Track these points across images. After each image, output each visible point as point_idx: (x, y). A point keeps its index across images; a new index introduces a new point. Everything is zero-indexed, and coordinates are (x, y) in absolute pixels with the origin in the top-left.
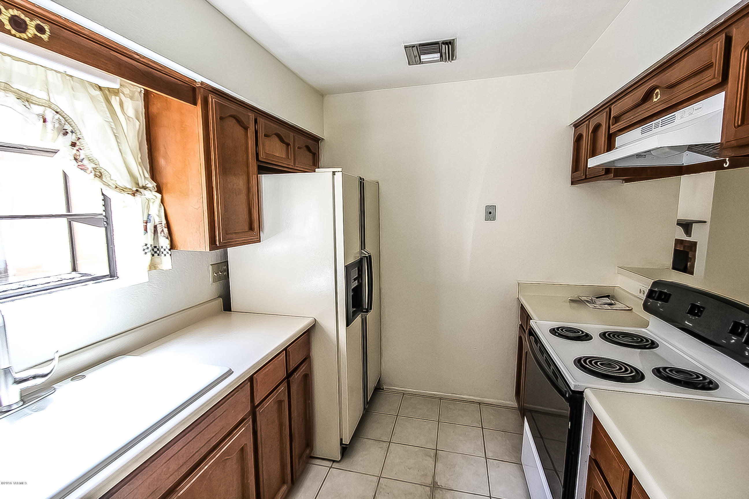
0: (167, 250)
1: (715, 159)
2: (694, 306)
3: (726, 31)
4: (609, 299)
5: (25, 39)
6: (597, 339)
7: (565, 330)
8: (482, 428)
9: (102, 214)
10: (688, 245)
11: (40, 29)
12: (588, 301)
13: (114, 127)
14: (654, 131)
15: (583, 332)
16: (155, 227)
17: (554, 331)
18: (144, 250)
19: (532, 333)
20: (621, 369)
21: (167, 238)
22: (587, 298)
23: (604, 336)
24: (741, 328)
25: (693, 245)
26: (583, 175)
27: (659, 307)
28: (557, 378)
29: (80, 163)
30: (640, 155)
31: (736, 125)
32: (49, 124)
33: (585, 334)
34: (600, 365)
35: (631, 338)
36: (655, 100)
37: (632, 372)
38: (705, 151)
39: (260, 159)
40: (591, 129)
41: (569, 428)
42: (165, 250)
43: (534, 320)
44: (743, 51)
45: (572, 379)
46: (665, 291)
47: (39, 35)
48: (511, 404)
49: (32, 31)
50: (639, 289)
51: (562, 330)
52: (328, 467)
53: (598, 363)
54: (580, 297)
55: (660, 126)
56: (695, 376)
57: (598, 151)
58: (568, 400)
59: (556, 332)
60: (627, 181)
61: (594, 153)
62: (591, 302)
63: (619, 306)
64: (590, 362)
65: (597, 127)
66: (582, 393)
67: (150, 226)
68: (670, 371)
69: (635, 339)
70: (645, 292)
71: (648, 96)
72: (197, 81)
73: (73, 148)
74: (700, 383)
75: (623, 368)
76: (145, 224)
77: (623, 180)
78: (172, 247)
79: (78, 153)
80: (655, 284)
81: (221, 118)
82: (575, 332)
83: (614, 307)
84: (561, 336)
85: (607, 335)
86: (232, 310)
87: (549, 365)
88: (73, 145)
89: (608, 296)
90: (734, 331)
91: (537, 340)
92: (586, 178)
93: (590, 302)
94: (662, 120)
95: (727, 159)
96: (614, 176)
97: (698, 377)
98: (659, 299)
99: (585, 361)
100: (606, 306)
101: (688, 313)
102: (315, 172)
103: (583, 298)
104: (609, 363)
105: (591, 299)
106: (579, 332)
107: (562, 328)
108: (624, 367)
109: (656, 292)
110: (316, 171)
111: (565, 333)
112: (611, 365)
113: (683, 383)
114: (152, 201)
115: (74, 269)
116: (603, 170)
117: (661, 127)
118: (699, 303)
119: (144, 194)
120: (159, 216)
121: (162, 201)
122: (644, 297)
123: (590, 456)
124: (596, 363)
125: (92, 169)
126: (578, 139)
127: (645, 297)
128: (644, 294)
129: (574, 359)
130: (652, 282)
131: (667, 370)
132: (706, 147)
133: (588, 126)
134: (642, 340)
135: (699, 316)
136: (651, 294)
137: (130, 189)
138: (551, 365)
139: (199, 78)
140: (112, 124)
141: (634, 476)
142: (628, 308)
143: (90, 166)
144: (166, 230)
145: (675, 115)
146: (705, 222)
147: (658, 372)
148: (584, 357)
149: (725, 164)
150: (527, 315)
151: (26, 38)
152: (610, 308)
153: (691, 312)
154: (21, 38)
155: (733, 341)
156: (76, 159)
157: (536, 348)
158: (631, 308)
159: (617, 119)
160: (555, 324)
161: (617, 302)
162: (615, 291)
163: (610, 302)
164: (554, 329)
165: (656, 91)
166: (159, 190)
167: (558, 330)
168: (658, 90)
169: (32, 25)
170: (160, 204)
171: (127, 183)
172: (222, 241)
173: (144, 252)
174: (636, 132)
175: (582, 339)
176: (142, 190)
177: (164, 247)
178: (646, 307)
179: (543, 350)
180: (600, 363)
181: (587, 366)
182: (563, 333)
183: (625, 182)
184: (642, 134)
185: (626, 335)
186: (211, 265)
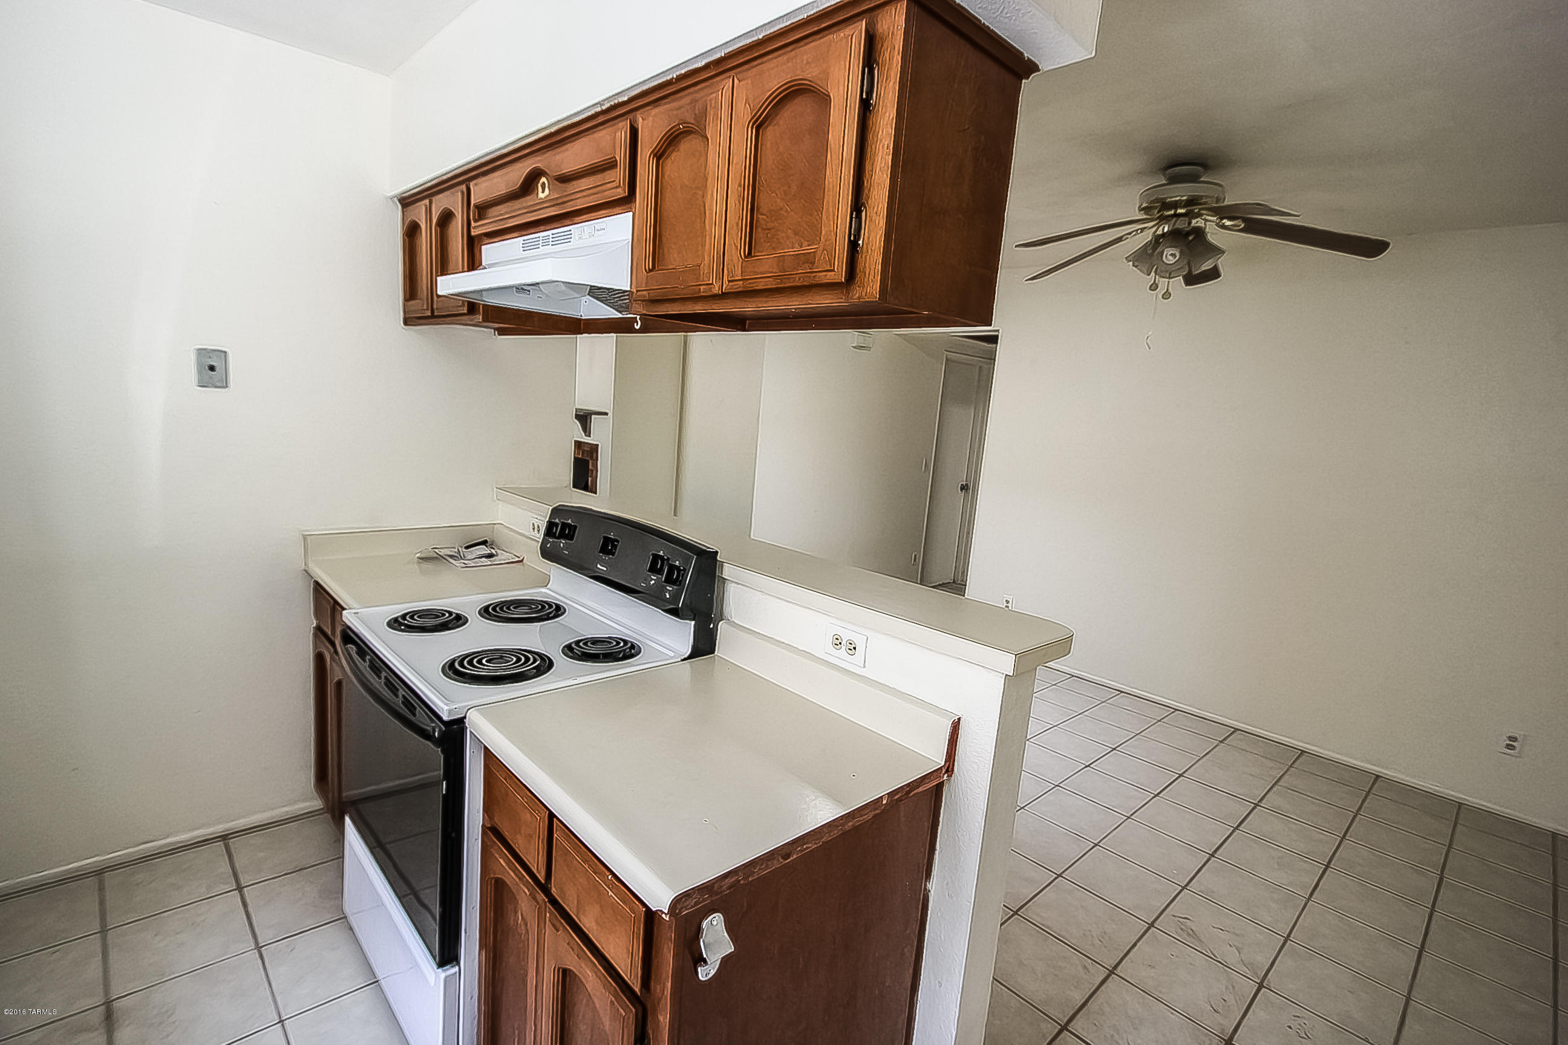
1: (620, 316)
2: (607, 540)
3: (631, 116)
4: (487, 546)
6: (476, 622)
7: (419, 617)
8: (240, 888)
10: (588, 449)
12: (451, 556)
14: (543, 250)
15: (450, 613)
17: (396, 624)
19: (350, 637)
20: (519, 660)
22: (451, 551)
23: (487, 612)
24: (660, 561)
25: (594, 448)
26: (428, 309)
27: (563, 549)
28: (412, 708)
30: (522, 289)
31: (647, 268)
33: (454, 615)
34: (486, 664)
35: (526, 606)
36: (541, 195)
37: (535, 661)
38: (609, 300)
40: (436, 214)
41: (444, 793)
43: (350, 609)
44: (652, 157)
45: (443, 702)
46: (570, 521)
48: (310, 807)
50: (531, 524)
51: (412, 617)
53: (484, 661)
54: (436, 550)
55: (551, 243)
56: (615, 643)
57: (451, 266)
58: (438, 742)
59: (401, 624)
60: (502, 332)
61: (444, 268)
62: (457, 557)
63: (502, 556)
64: (470, 663)
65: (446, 217)
66: (461, 721)
68: (585, 644)
69: (533, 607)
70: (540, 528)
71: (528, 185)
74: (620, 652)
75: (522, 657)
77: (495, 329)
80: (556, 511)
82: (438, 617)
83: (496, 560)
84: (411, 629)
85: (490, 610)
87: (394, 690)
89: (484, 543)
90: (653, 569)
91: (364, 649)
92: (433, 316)
93: (455, 556)
94: (553, 234)
95: (638, 317)
96: (484, 321)
97: (618, 643)
98: (562, 536)
99: (461, 665)
100: (484, 559)
101: (600, 552)
103: (443, 552)
104: (497, 655)
105: (456, 550)
106: (444, 615)
107: (412, 614)
108: (522, 655)
109: (556, 525)
111: (418, 622)
112: (503, 659)
113: (601, 657)
116: (463, 305)
117: (552, 245)
118: (612, 534)
122: (540, 536)
123: (483, 826)
124: (480, 662)
126: (411, 231)
127: (542, 536)
128: (539, 531)
129: (442, 665)
130: (550, 510)
131: (581, 644)
132: (610, 294)
133: (429, 211)
134: (543, 607)
135: (613, 554)
136: (550, 531)
138: (398, 690)
141: (555, 819)
142: (517, 559)
145: (570, 230)
146: (606, 414)
147: (569, 650)
148: (459, 657)
149: (635, 324)
150: (332, 602)
152: (489, 563)
153: (604, 550)
155: (653, 582)
157: (364, 666)
158: (521, 558)
159: (482, 210)
160: (397, 610)
161: (499, 551)
162: (495, 531)
163: (489, 552)
164: (396, 620)
165: (541, 182)
167: (405, 619)
168: (543, 179)
174: (514, 245)
175: (450, 626)
178: (547, 554)
179: (379, 665)
180: (485, 659)
181: (467, 671)
182: (413, 623)
183: (499, 335)
184: (524, 251)
185: (518, 603)
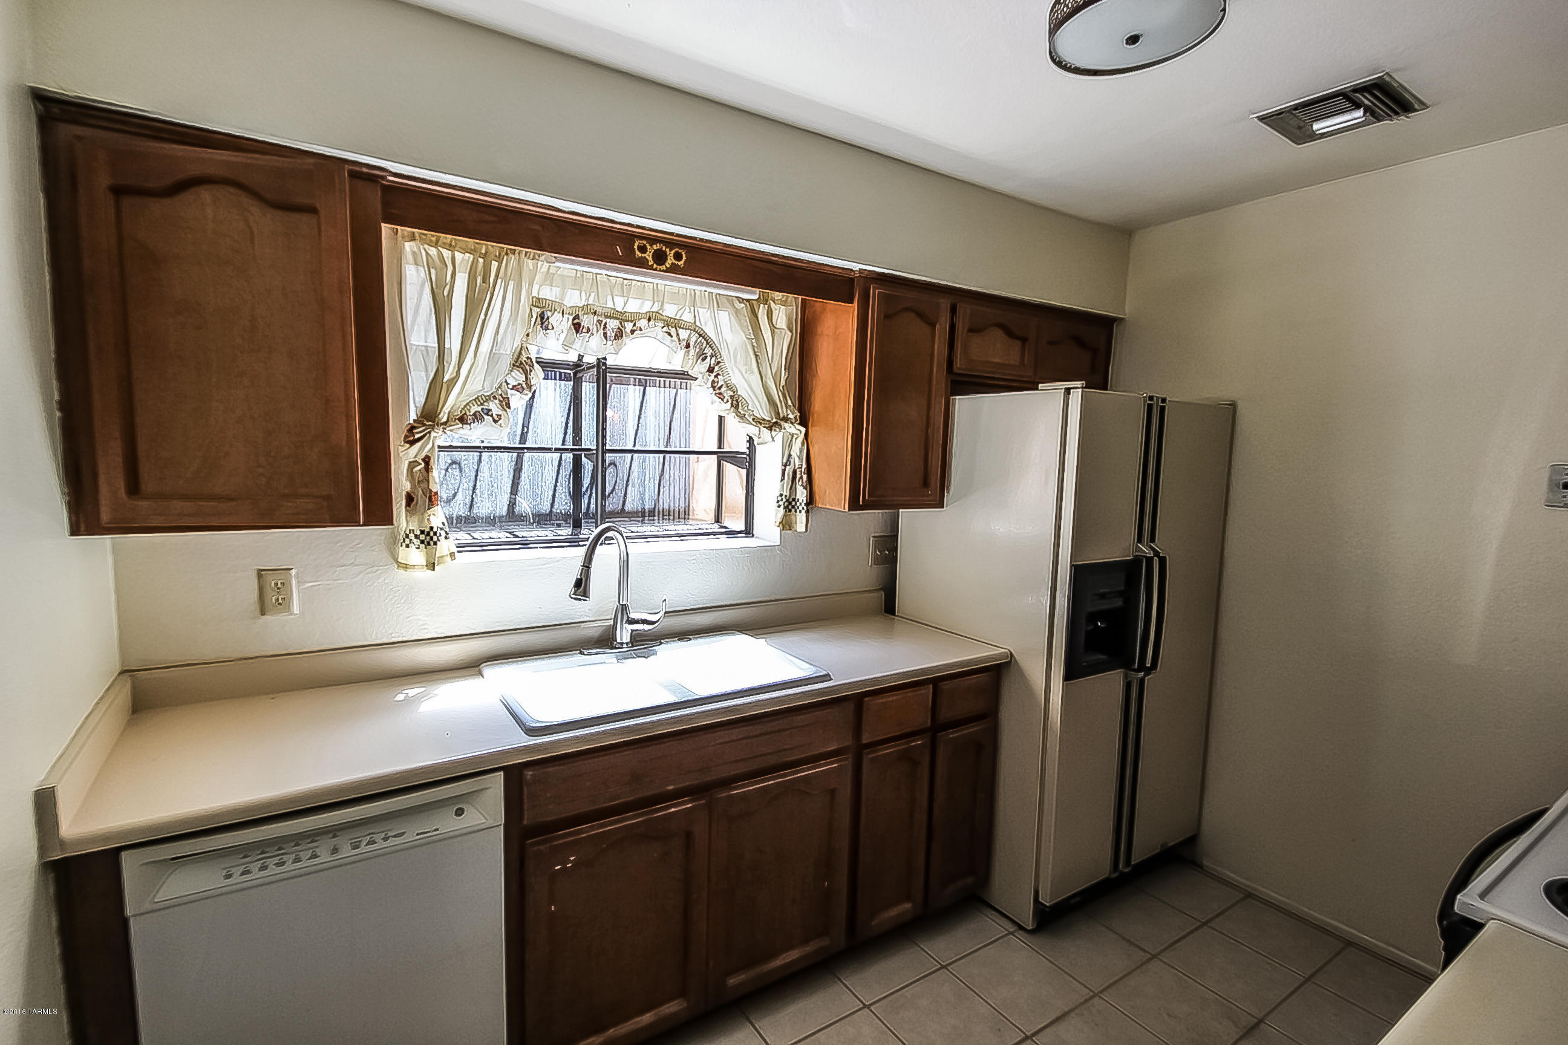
0: (803, 505)
5: (664, 271)
9: (746, 453)
11: (678, 257)
13: (755, 344)
16: (795, 472)
18: (778, 502)
21: (805, 488)
29: (718, 391)
32: (692, 350)
39: (956, 370)
42: (801, 504)
47: (676, 262)
49: (670, 260)
52: (1006, 930)
67: (789, 470)
72: (854, 269)
73: (711, 374)
76: (783, 468)
78: (811, 501)
79: (716, 380)
81: (887, 316)
86: (897, 614)
88: (711, 370)
102: (1037, 389)
110: (1040, 388)
114: (795, 436)
115: (718, 520)
119: (784, 427)
120: (800, 459)
121: (806, 435)
125: (729, 397)
137: (768, 421)
139: (856, 267)
140: (754, 341)
143: (727, 394)
144: (805, 477)
151: (665, 268)
154: (660, 270)
156: (713, 387)
166: (804, 421)
169: (671, 254)
170: (803, 441)
171: (764, 413)
172: (867, 498)
173: (777, 505)
176: (782, 423)
177: (801, 501)
186: (874, 537)
